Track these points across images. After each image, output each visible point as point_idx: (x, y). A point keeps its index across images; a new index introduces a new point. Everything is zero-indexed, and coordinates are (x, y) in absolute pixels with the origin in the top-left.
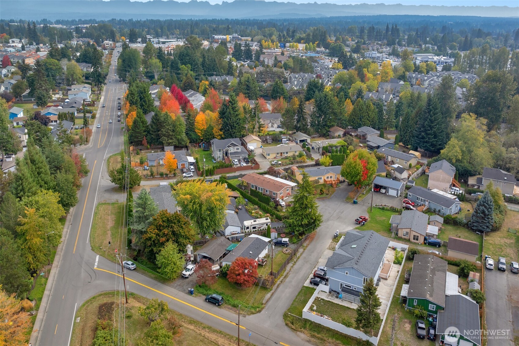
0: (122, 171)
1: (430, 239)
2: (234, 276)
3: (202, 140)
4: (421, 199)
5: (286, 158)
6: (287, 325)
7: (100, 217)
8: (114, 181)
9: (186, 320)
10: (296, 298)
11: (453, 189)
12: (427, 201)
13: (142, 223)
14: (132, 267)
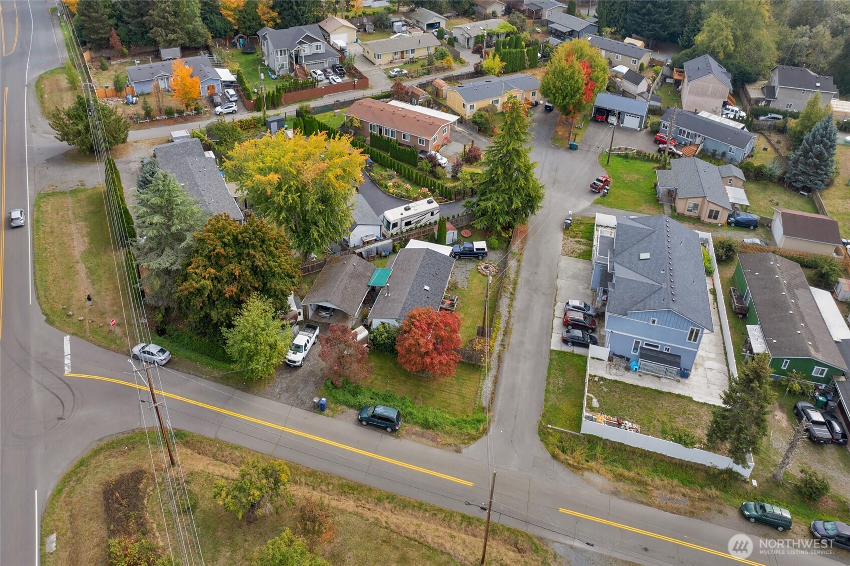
0: (81, 112)
1: (738, 215)
2: (418, 359)
3: (237, 32)
4: (688, 133)
5: (412, 61)
6: (555, 457)
7: (48, 229)
8: (65, 136)
9: (330, 487)
10: (549, 384)
11: (729, 109)
12: (699, 136)
13: (168, 250)
14: (162, 358)
